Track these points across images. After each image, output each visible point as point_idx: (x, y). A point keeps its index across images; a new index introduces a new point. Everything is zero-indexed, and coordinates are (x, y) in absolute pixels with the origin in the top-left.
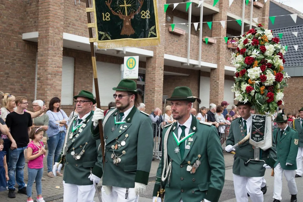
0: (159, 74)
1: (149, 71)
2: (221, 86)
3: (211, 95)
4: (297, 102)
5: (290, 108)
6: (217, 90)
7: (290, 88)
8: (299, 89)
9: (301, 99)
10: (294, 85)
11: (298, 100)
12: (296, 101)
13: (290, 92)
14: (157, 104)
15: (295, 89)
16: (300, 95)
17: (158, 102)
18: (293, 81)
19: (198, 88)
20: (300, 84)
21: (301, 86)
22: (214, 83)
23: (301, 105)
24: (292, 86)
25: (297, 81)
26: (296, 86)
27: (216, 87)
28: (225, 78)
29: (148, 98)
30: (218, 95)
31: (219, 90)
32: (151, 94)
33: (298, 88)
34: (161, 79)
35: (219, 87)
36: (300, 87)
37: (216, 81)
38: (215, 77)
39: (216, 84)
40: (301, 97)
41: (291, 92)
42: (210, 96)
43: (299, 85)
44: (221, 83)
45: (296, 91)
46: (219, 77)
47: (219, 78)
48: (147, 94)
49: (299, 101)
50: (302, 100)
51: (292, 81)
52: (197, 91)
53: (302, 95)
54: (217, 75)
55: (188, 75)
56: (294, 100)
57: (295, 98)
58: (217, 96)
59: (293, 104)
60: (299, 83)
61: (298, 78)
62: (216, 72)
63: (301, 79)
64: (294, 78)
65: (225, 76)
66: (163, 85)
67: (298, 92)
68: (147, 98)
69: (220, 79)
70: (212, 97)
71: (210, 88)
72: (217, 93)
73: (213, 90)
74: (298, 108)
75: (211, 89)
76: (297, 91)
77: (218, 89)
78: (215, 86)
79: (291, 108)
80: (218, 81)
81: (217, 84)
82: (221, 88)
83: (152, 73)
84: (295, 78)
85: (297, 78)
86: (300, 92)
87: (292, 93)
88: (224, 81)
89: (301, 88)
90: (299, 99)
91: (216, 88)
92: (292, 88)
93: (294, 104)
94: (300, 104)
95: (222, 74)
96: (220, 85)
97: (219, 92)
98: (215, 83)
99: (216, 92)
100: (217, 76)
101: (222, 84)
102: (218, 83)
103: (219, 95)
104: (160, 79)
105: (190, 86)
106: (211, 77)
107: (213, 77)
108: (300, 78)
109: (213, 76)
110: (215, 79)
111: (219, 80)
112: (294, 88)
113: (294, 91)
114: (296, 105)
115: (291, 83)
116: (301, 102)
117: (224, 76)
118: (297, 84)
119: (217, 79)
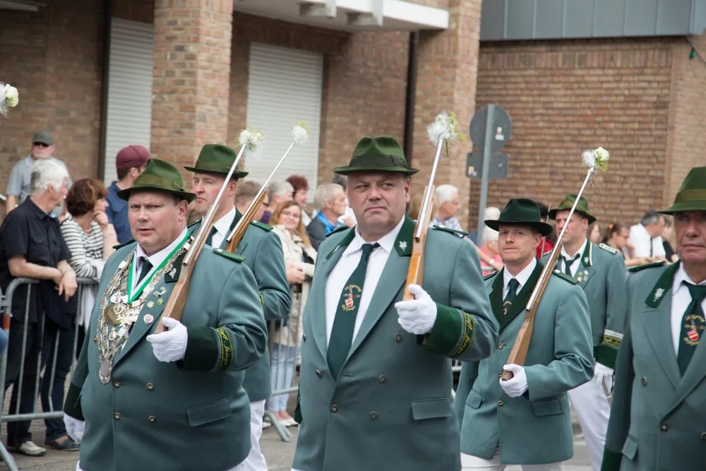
2: (213, 77)
3: (157, 123)
4: (631, 170)
5: (599, 202)
6: (186, 96)
7: (605, 99)
8: (644, 105)
9: (650, 153)
10: (622, 85)
11: (637, 159)
12: (628, 166)
13: (599, 119)
15: (625, 105)
16: (647, 133)
18: (619, 64)
19: (97, 83)
20: (651, 78)
21: (655, 85)
22: (173, 57)
23: (650, 188)
24: (614, 85)
25: (638, 64)
26: (632, 85)
27: (182, 82)
28: (233, 32)
30: (190, 126)
31: (201, 96)
33: (637, 99)
35: (200, 78)
36: (652, 92)
37: (180, 49)
38: (174, 23)
39: (183, 65)
40: (652, 146)
41: (606, 119)
42: (153, 127)
43: (645, 85)
44: (210, 60)
45: (629, 112)
46: (198, 23)
47: (197, 31)
49: (639, 166)
50: (654, 160)
51: (612, 59)
52: (90, 99)
53: (655, 133)
54: (186, 14)
56: (621, 159)
57: (624, 153)
58: (186, 131)
59: (614, 182)
60: (648, 71)
61: (643, 46)
63: (657, 53)
64: (619, 46)
65: (234, 24)
67: (638, 119)
69: (204, 39)
70: (165, 132)
71: (155, 85)
72: (186, 115)
73: (166, 97)
74: (636, 203)
75: (159, 90)
76: (636, 112)
77: (195, 92)
78: (178, 73)
79: (603, 199)
80: (192, 49)
81: (188, 63)
82: (211, 83)
84: (627, 46)
85: (636, 46)
86: (649, 119)
87: (612, 125)
88: (228, 52)
89: (655, 99)
90: (641, 153)
91: (181, 88)
92: (614, 98)
93: (617, 179)
94: (648, 180)
95: (216, 8)
96: (203, 68)
97: (198, 109)
98: (181, 56)
99: (183, 109)
100: (186, 19)
101: (215, 66)
102: (192, 57)
103: (198, 124)
105: (50, 69)
106: (157, 21)
107: (171, 23)
108: (653, 46)
109: (170, 18)
110: (177, 33)
111: (196, 40)
112: (622, 98)
113: (621, 112)
114: (626, 186)
115: (610, 72)
116: (652, 173)
117: (230, 18)
118: (636, 78)
119: (189, 39)
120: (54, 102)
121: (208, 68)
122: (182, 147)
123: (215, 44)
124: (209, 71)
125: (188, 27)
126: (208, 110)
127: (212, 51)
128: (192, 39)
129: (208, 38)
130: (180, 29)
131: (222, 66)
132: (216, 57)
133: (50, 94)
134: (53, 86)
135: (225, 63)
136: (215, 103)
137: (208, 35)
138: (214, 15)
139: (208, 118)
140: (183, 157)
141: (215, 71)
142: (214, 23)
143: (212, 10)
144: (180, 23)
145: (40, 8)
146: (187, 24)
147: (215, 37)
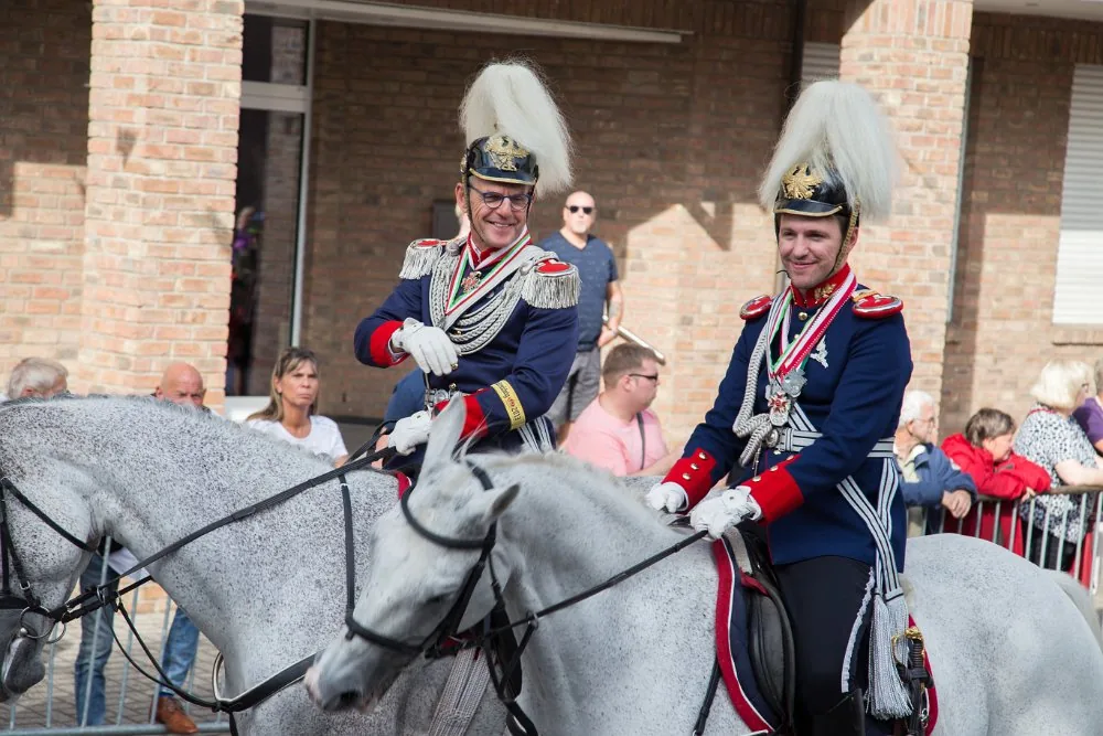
0: (192, 40)
1: (114, 16)
2: (927, 141)
14: (172, 299)
17: (178, 285)
29: (104, 240)
32: (119, 216)
34: (210, 86)
38: (871, 57)
44: (922, 117)
48: (99, 212)
54: (886, 42)
55: (674, 39)
62: (884, 18)
66: (234, 140)
68: (98, 243)
82: (924, 152)
83: (129, 32)
88: (959, 100)
95: (940, 31)
97: (898, 194)
100: (885, 51)
101: (931, 124)
104: (204, 90)
105: (696, 130)
106: (845, 54)
107: (864, 58)
109: (863, 50)
110: (872, 73)
111: (898, 85)
117: (965, 46)
119: (888, 82)
120: (701, 181)
121: (919, 129)
122: (872, 254)
123: (934, 89)
124: (922, 133)
125: (888, 64)
126: (917, 196)
127: (926, 101)
128: (892, 83)
129: (918, 81)
130: (876, 67)
131: (946, 123)
132: (937, 111)
133: (693, 168)
134: (700, 156)
135: (953, 119)
136: (929, 185)
137: (920, 74)
138: (934, 42)
139: (917, 209)
140: (871, 270)
141: (933, 132)
142: (930, 55)
143: (931, 35)
144: (876, 57)
145: (684, 37)
146: (888, 59)
147: (932, 78)
